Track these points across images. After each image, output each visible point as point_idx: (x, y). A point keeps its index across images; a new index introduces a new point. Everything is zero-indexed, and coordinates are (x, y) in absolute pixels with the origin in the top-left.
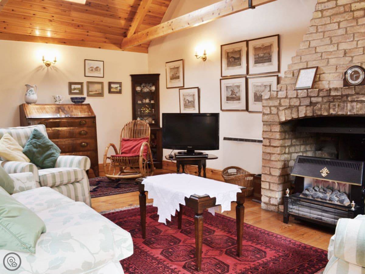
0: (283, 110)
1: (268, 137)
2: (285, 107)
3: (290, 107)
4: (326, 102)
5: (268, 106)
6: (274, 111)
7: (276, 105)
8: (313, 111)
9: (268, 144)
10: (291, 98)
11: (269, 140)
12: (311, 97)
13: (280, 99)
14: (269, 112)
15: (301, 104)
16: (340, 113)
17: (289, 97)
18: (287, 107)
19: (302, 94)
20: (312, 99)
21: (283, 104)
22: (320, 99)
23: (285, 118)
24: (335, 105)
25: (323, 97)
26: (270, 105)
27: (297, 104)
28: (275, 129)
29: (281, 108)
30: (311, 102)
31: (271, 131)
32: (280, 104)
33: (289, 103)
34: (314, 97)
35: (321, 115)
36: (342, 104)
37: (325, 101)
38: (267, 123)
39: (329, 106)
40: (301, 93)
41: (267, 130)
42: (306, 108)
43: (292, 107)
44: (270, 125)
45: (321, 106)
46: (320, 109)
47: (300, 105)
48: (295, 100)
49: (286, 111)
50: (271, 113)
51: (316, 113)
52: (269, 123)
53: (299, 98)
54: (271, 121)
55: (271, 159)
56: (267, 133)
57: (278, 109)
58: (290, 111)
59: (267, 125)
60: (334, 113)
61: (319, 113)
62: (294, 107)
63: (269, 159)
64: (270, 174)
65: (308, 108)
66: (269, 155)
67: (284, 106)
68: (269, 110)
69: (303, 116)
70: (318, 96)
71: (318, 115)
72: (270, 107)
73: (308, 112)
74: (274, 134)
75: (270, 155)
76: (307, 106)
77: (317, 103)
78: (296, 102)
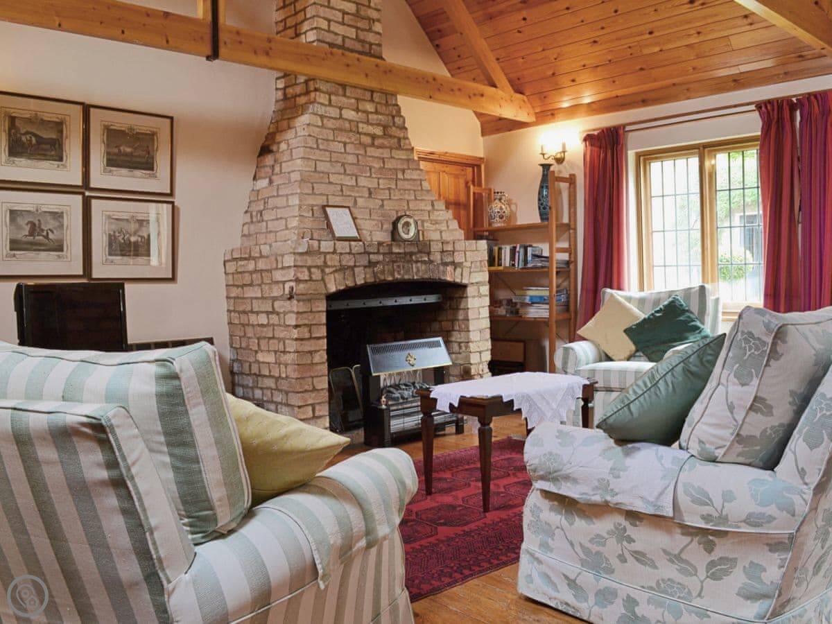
0: (331, 273)
1: (306, 322)
2: (334, 269)
3: (342, 269)
4: (388, 262)
5: (305, 266)
6: (317, 274)
7: (319, 264)
8: (375, 275)
9: (307, 336)
10: (341, 254)
11: (308, 329)
12: (369, 253)
13: (326, 254)
14: (307, 278)
15: (357, 264)
16: (406, 277)
17: (338, 252)
18: (338, 268)
19: (356, 248)
20: (371, 256)
21: (329, 263)
22: (381, 258)
23: (336, 287)
24: (399, 267)
25: (384, 254)
26: (308, 265)
27: (352, 264)
28: (318, 307)
29: (327, 270)
30: (370, 262)
31: (311, 312)
32: (325, 262)
33: (340, 261)
34: (374, 253)
35: (384, 280)
36: (406, 265)
37: (387, 260)
38: (304, 297)
39: (393, 267)
40: (356, 246)
41: (305, 310)
42: (364, 270)
43: (345, 269)
44: (309, 300)
45: (384, 267)
46: (383, 272)
47: (355, 266)
48: (347, 256)
49: (336, 275)
50: (311, 280)
51: (379, 278)
52: (308, 297)
53: (354, 254)
54: (312, 292)
55: (314, 362)
56: (305, 315)
57: (323, 271)
58: (342, 276)
59: (303, 301)
60: (399, 277)
61: (382, 278)
62: (347, 269)
63: (309, 362)
64: (314, 390)
65: (367, 270)
66: (309, 354)
67: (332, 267)
68: (307, 273)
69: (363, 282)
70: (378, 253)
71: (381, 280)
72: (309, 268)
73: (368, 276)
74: (317, 315)
75: (312, 354)
76: (365, 267)
77: (378, 262)
78: (348, 261)
